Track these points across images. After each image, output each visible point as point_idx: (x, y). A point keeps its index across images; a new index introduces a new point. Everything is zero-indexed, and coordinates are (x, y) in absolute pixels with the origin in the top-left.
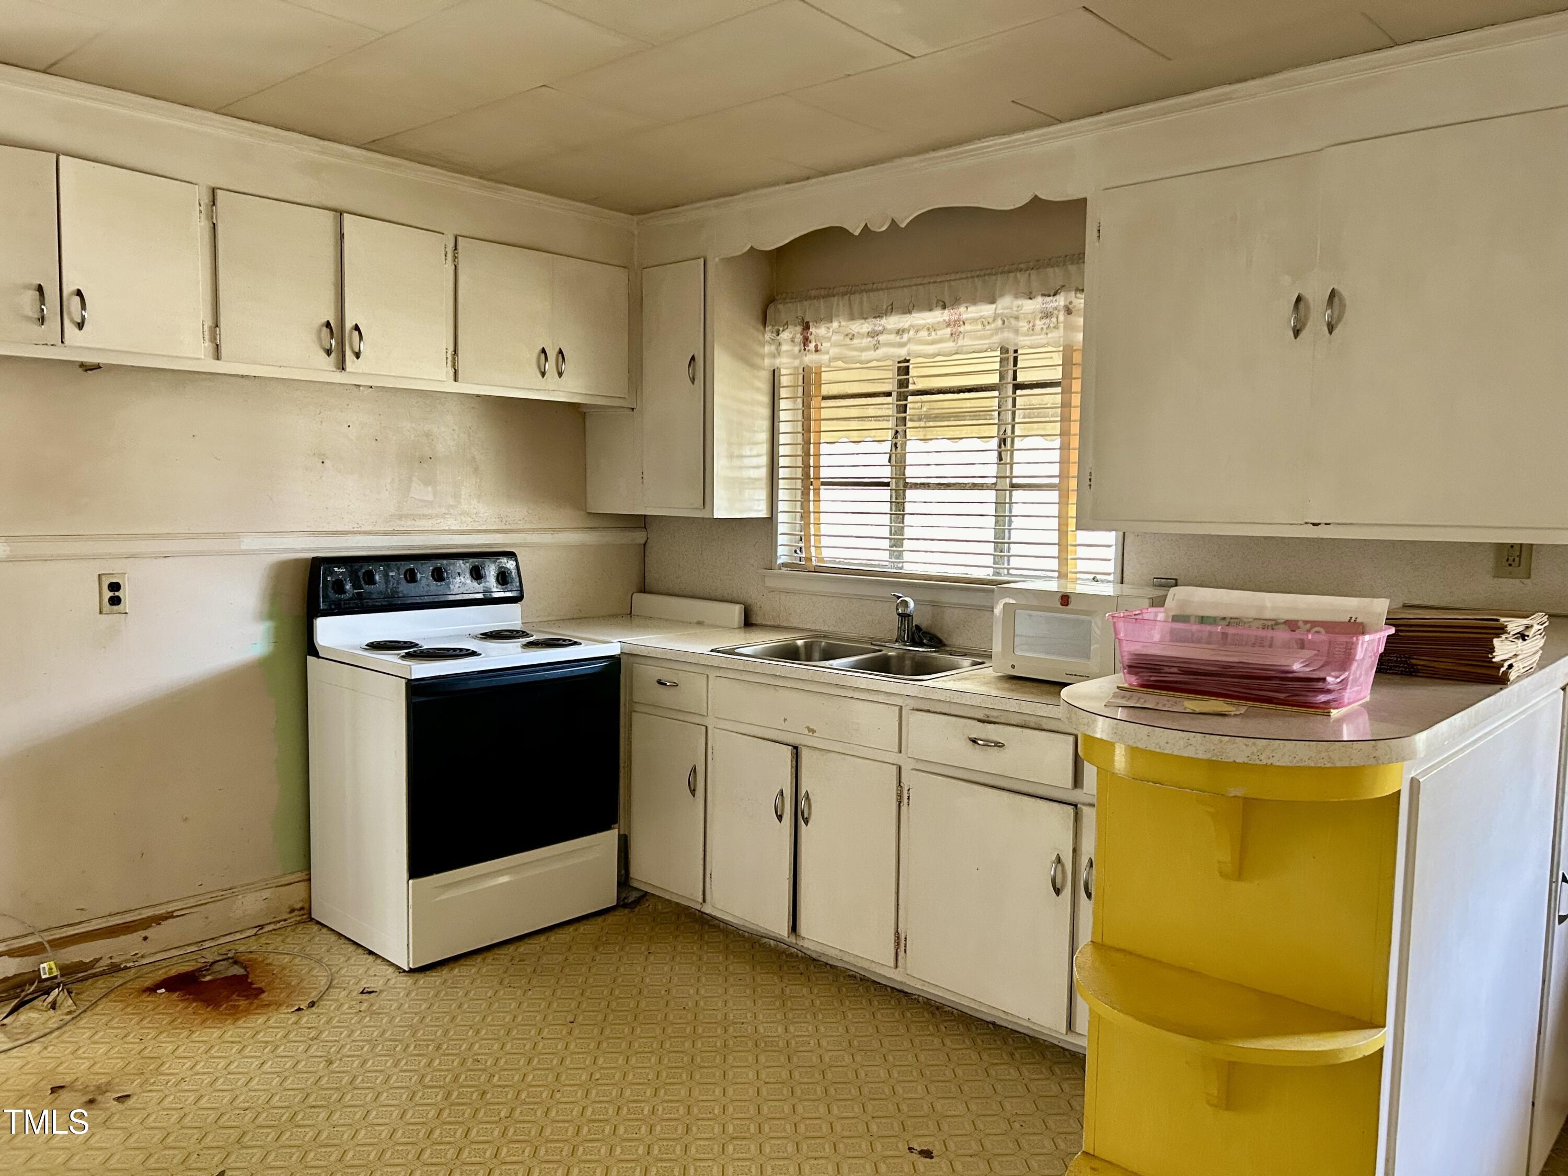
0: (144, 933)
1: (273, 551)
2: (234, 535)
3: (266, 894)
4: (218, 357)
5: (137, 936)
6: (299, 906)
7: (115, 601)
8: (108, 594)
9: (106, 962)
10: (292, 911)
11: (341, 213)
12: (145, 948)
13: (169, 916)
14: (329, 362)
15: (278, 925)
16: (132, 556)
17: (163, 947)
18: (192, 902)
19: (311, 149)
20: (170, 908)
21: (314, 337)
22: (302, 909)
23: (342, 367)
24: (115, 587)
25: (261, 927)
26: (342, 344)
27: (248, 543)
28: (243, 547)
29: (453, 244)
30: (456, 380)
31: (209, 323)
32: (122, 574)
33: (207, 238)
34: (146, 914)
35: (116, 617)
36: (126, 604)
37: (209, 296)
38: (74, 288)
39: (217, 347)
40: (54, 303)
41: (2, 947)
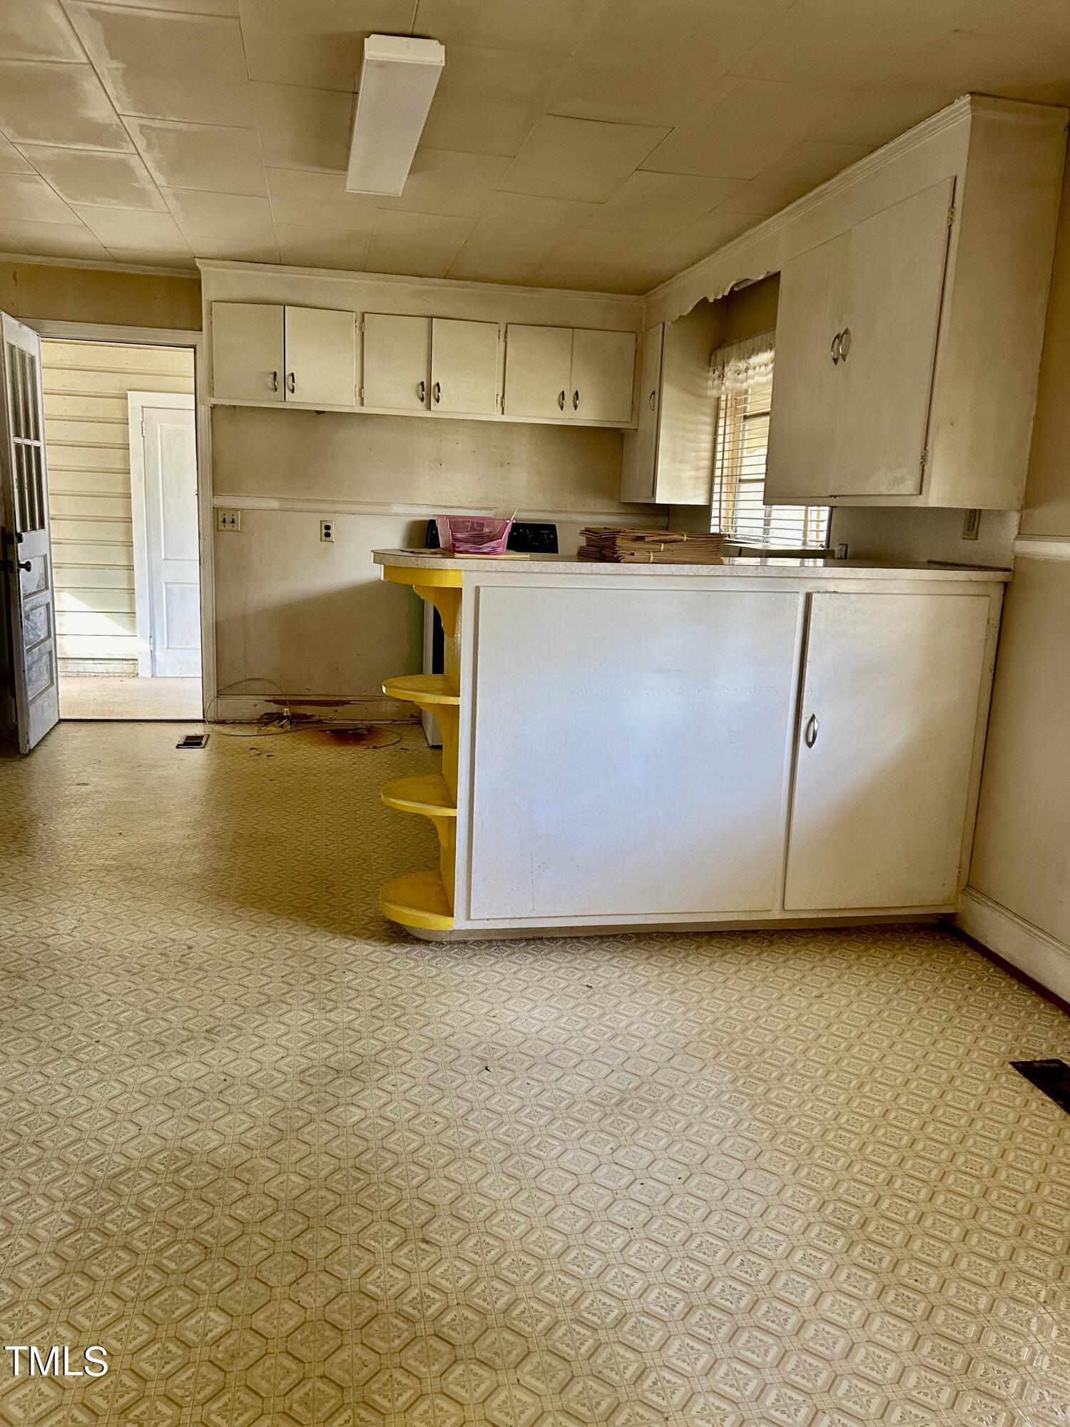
0: (336, 708)
1: (411, 515)
2: (389, 505)
4: (362, 404)
5: (332, 709)
7: (328, 535)
8: (324, 531)
9: (316, 718)
11: (431, 317)
12: (335, 716)
13: (348, 703)
14: (421, 405)
15: (403, 722)
16: (336, 512)
17: (344, 718)
18: (360, 698)
19: (415, 284)
20: (349, 698)
21: (414, 392)
22: (416, 717)
23: (429, 408)
24: (328, 528)
25: (395, 721)
26: (429, 395)
28: (393, 511)
29: (504, 330)
30: (503, 414)
31: (359, 386)
32: (332, 521)
33: (359, 340)
34: (337, 699)
35: (328, 543)
36: (333, 536)
37: (359, 372)
38: (290, 372)
39: (362, 399)
40: (281, 381)
41: (271, 698)
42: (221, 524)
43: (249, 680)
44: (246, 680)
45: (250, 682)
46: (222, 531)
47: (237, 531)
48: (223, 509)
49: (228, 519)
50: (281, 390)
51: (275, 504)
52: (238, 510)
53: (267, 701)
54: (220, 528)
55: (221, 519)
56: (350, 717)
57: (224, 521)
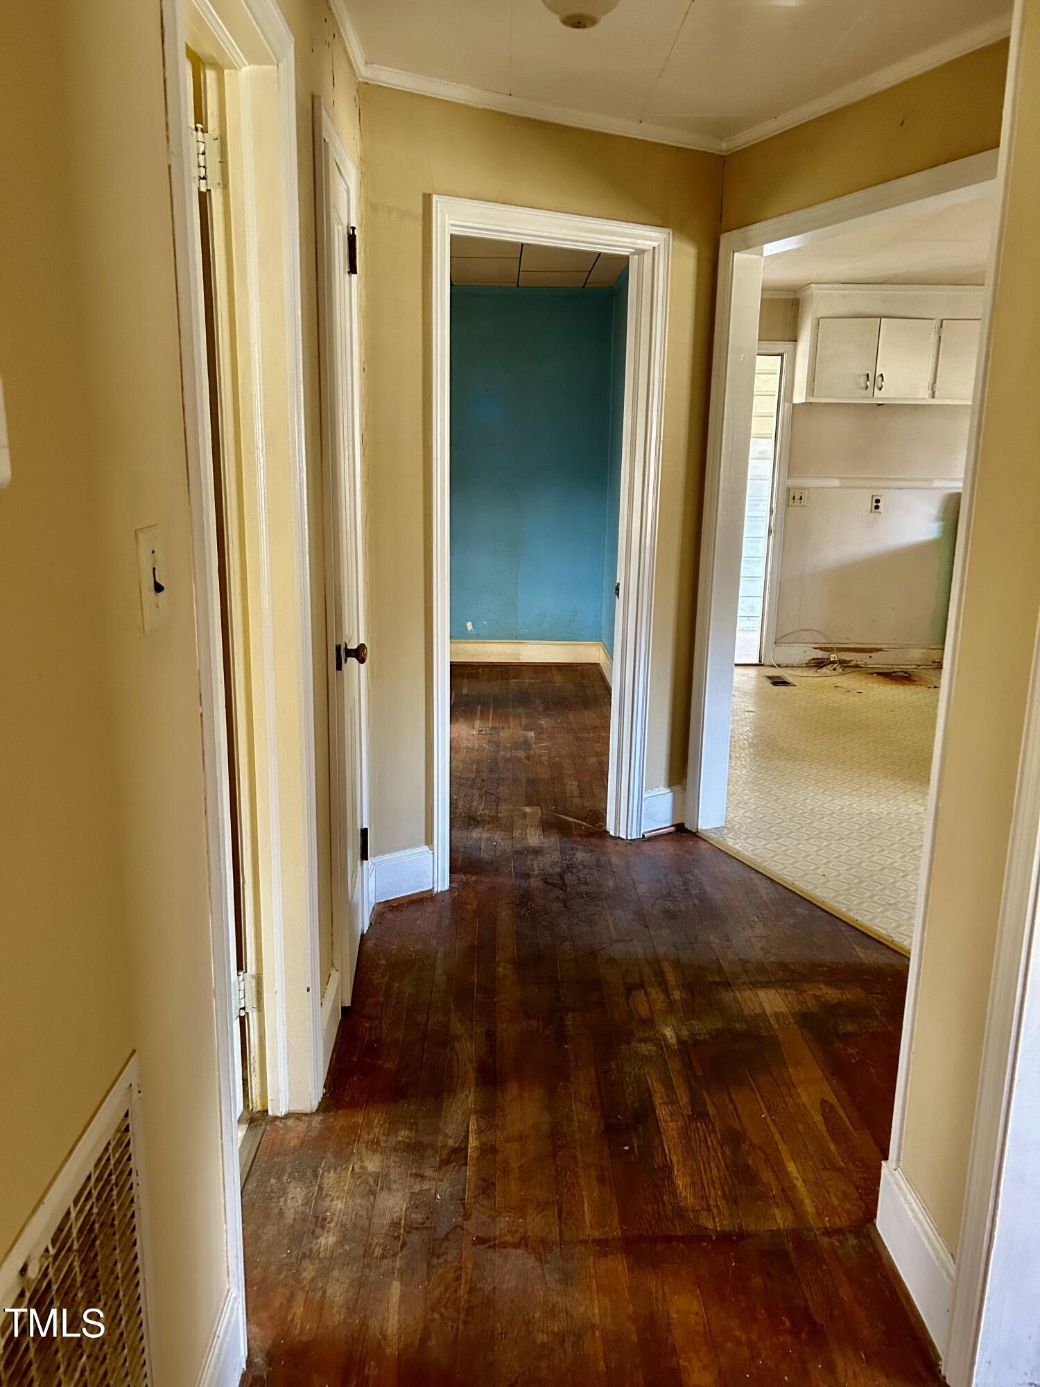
0: (870, 654)
1: (946, 488)
2: (931, 480)
3: (923, 651)
4: (933, 397)
5: (867, 655)
6: (937, 661)
7: (877, 507)
8: (875, 504)
9: (852, 663)
10: (934, 662)
12: (869, 661)
13: (881, 650)
15: (926, 667)
16: (887, 488)
17: (876, 662)
18: (891, 646)
20: (882, 647)
22: (939, 662)
24: (878, 501)
25: (919, 666)
27: (936, 484)
28: (934, 485)
31: (932, 381)
32: (881, 496)
33: (936, 342)
34: (872, 646)
35: (877, 514)
36: (881, 509)
37: (933, 370)
38: (880, 373)
39: (934, 393)
40: (873, 380)
41: (818, 646)
42: (791, 501)
43: (801, 630)
44: (798, 631)
45: (801, 632)
46: (792, 506)
47: (804, 506)
48: (794, 488)
49: (797, 497)
50: (870, 389)
51: (836, 483)
52: (806, 488)
53: (815, 648)
54: (790, 504)
55: (791, 497)
56: (882, 662)
57: (794, 499)
